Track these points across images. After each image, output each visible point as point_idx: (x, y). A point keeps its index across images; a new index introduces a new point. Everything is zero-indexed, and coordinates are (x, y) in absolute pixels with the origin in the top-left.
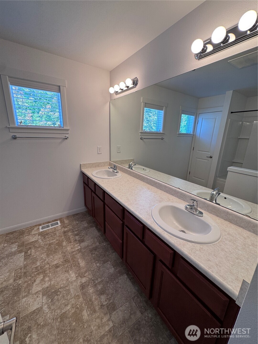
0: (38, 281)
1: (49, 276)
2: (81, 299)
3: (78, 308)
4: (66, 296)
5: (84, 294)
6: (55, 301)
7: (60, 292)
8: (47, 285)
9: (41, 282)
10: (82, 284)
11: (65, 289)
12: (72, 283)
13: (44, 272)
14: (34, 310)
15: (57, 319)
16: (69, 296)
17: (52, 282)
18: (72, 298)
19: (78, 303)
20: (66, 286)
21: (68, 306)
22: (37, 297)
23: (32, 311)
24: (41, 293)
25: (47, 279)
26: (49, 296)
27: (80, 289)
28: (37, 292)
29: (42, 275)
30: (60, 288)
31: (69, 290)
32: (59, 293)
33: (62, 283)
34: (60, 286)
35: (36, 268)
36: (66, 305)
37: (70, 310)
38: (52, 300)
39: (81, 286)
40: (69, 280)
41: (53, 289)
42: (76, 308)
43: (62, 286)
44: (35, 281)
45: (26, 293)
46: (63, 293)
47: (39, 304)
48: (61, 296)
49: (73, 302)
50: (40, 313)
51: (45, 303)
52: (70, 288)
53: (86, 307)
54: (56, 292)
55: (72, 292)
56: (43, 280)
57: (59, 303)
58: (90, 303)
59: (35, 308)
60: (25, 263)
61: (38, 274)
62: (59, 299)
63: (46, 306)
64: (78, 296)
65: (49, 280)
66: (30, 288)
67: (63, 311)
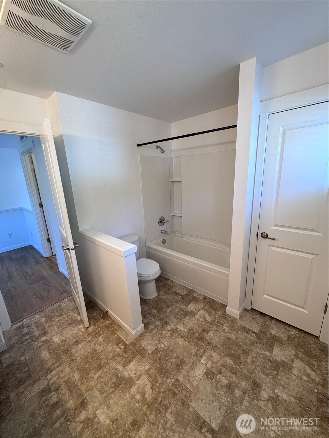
0: (148, 390)
1: (138, 402)
2: (83, 388)
3: (85, 379)
4: (103, 385)
5: (81, 395)
6: (114, 377)
7: (112, 388)
8: (134, 389)
9: (144, 389)
10: (84, 408)
11: (107, 392)
12: (101, 405)
13: (150, 406)
14: (131, 363)
15: (105, 364)
16: (99, 387)
17: (128, 395)
18: (95, 386)
19: (87, 383)
20: (106, 397)
21: (97, 377)
22: (136, 374)
23: (132, 362)
24: (134, 378)
25: (138, 397)
26: (123, 378)
27: (87, 400)
28: (139, 378)
29: (149, 399)
30: (114, 391)
31: (102, 393)
32: (113, 385)
33: (114, 400)
34: (115, 394)
35: (167, 408)
36: (100, 377)
37: (94, 375)
38: (117, 376)
39: (86, 404)
40: (106, 408)
41: (122, 387)
42: (88, 378)
43: (113, 395)
44: (152, 389)
45: (150, 373)
46: (108, 388)
47: (129, 369)
48: (109, 384)
49: (92, 382)
50: (124, 363)
51: (124, 372)
52: (100, 397)
53: (76, 383)
54: (117, 386)
55: (97, 392)
56: (143, 394)
57: (109, 376)
58: (71, 388)
59: (131, 364)
60: (191, 409)
61: (156, 399)
62: (110, 380)
63: (121, 370)
64: (88, 391)
65: (134, 396)
66: (151, 379)
67: (101, 371)
